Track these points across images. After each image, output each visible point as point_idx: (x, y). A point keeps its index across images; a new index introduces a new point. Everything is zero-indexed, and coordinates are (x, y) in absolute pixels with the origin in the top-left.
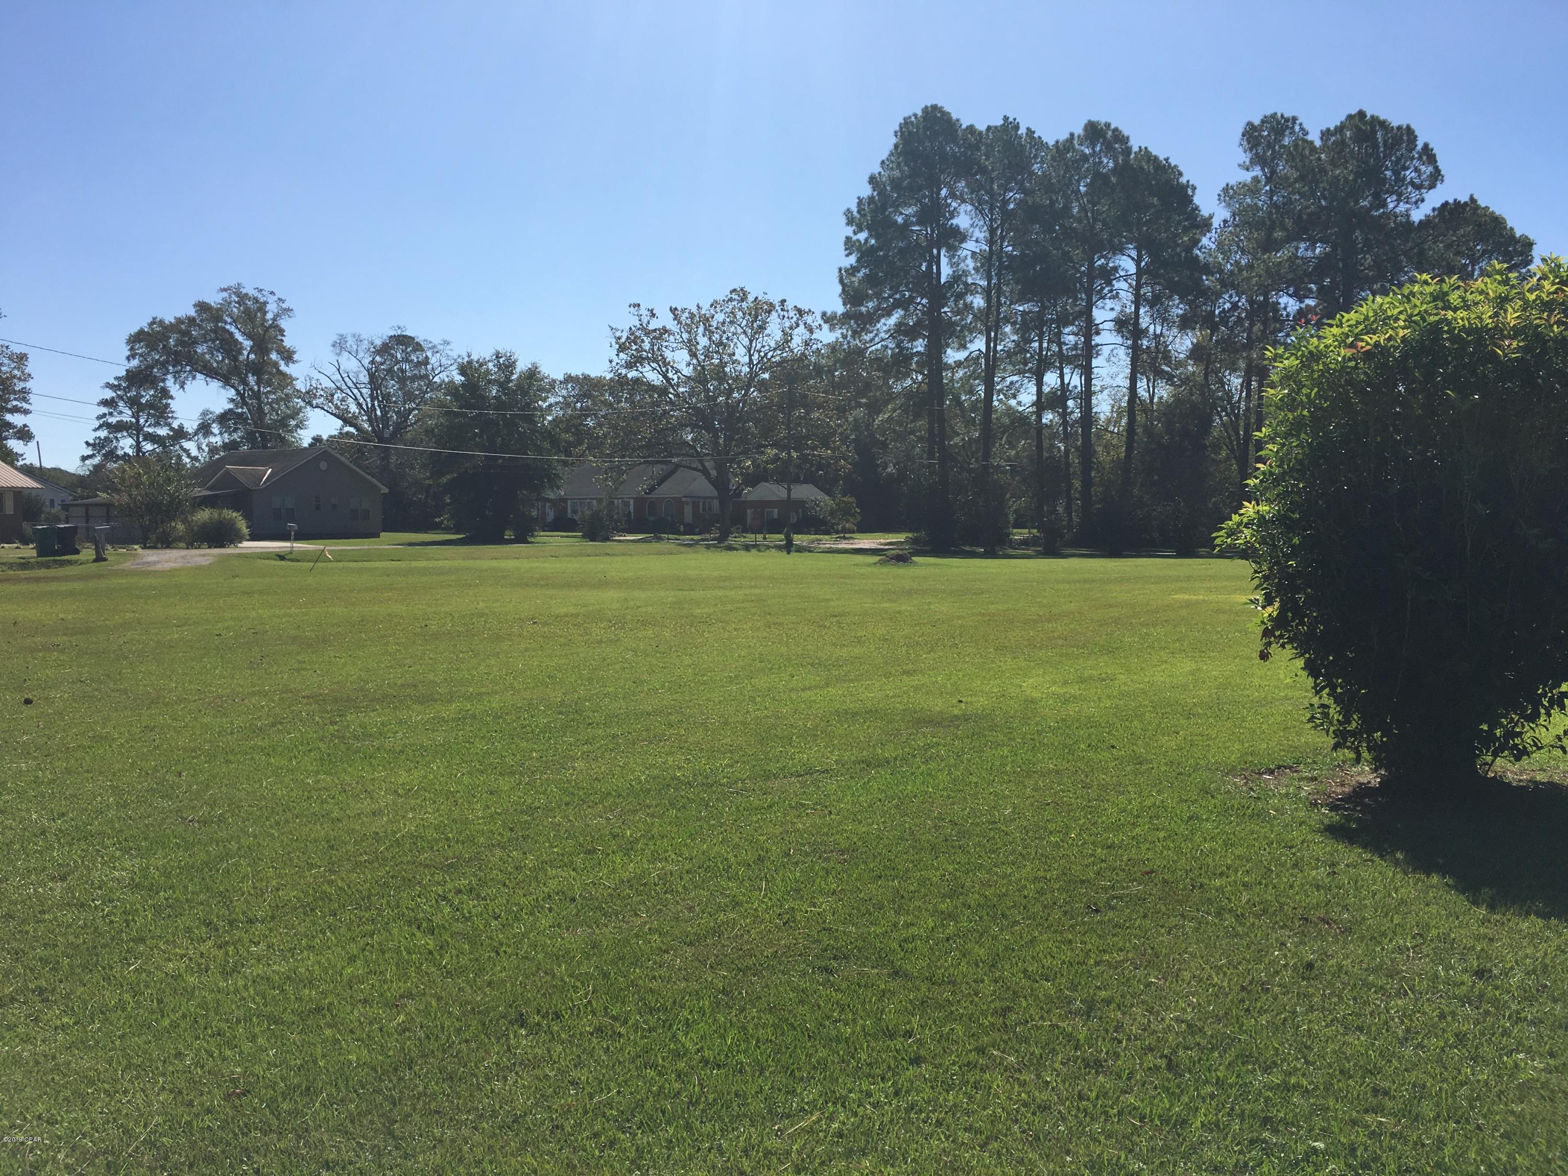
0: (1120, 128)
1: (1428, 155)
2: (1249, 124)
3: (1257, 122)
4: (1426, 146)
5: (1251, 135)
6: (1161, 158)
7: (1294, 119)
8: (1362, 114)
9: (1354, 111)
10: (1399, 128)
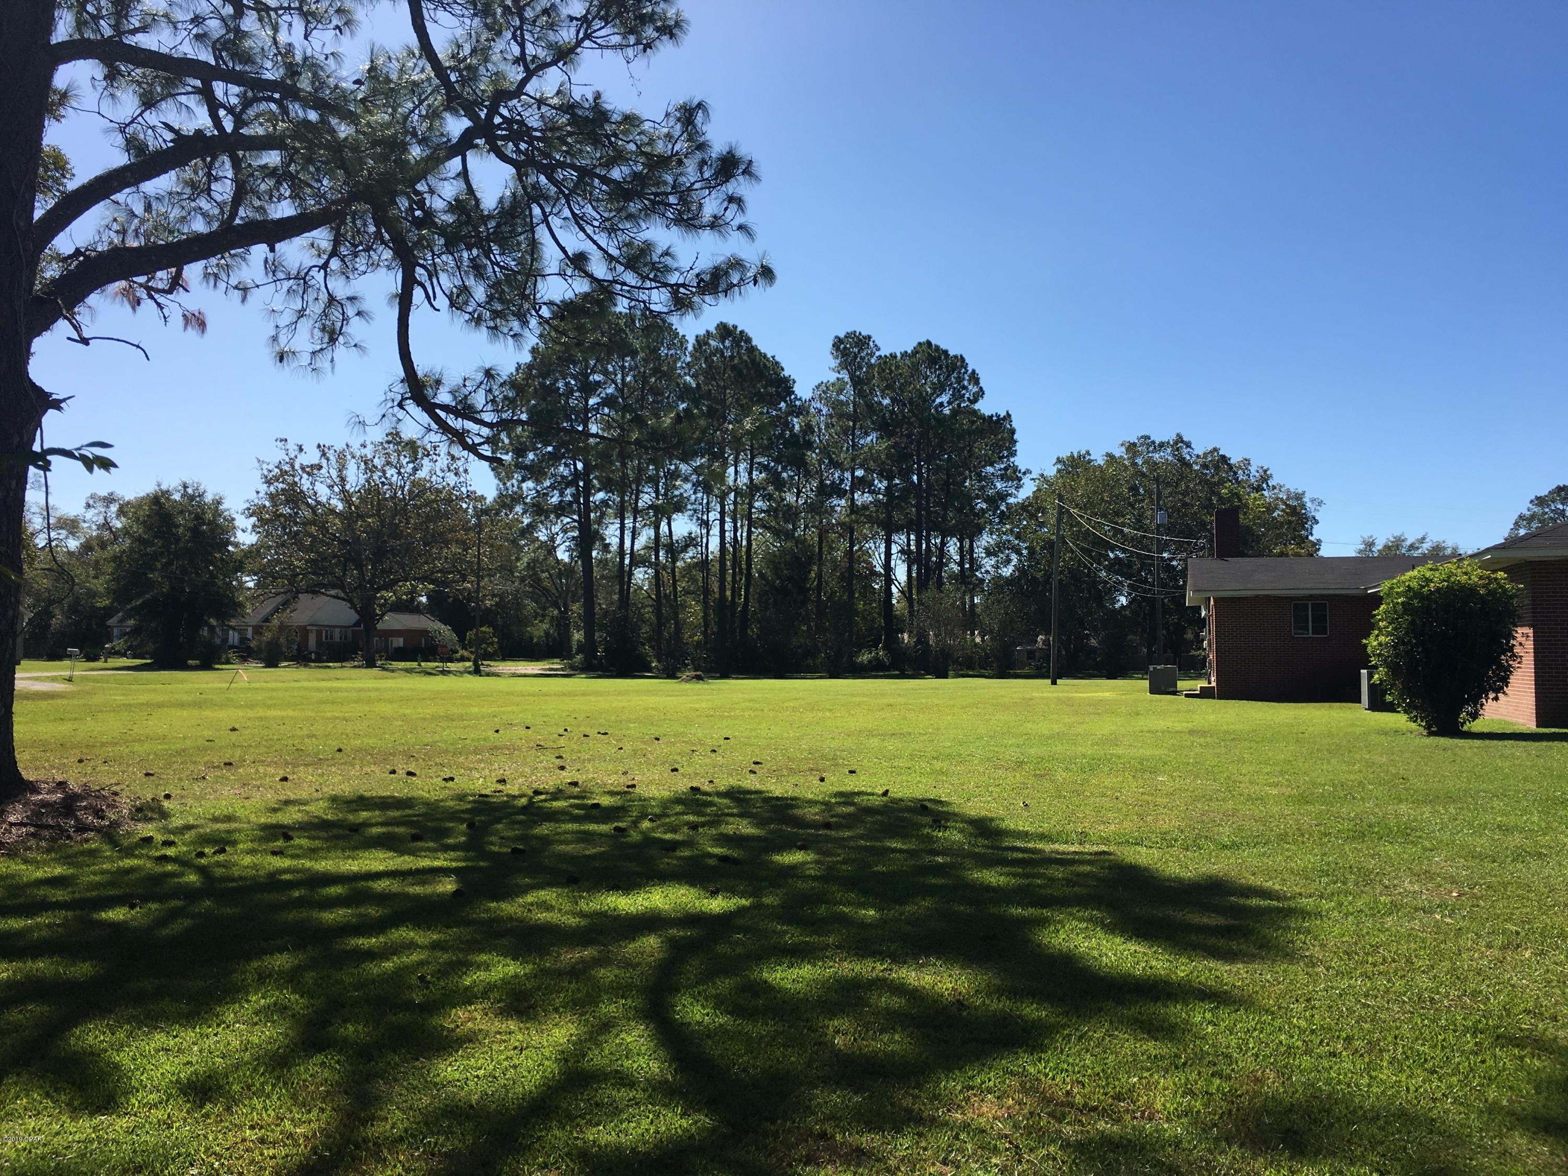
0: (746, 331)
1: (974, 378)
2: (836, 337)
3: (842, 336)
4: (974, 371)
5: (838, 344)
6: (769, 356)
7: (869, 337)
8: (929, 343)
9: (923, 340)
10: (956, 357)
